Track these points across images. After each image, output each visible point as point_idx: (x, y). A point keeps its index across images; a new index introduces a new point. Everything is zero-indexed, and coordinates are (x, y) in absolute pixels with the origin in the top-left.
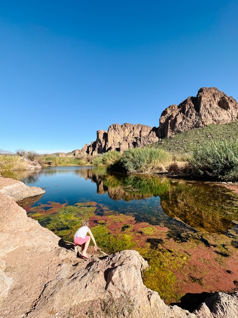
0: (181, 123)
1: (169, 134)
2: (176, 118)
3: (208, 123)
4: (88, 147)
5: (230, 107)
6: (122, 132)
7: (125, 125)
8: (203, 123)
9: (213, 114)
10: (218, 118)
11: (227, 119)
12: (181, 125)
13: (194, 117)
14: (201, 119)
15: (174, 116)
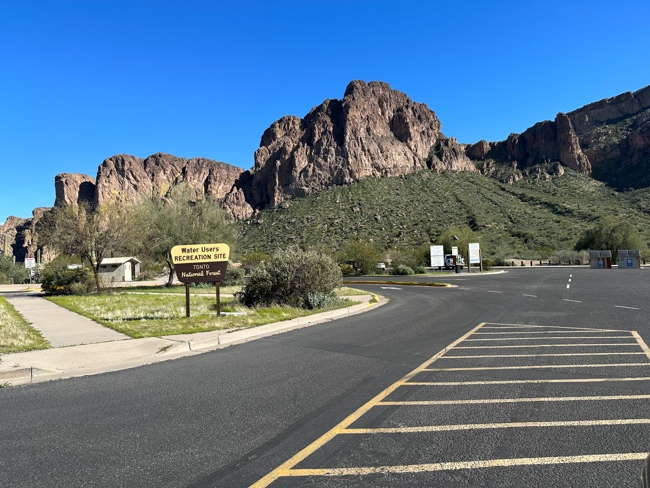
0: (305, 171)
1: (278, 198)
2: (292, 157)
3: (361, 175)
4: (20, 229)
5: (413, 135)
6: (148, 182)
7: (157, 158)
8: (351, 173)
9: (372, 151)
10: (384, 163)
11: (403, 163)
12: (306, 176)
13: (332, 158)
14: (348, 163)
15: (290, 149)
